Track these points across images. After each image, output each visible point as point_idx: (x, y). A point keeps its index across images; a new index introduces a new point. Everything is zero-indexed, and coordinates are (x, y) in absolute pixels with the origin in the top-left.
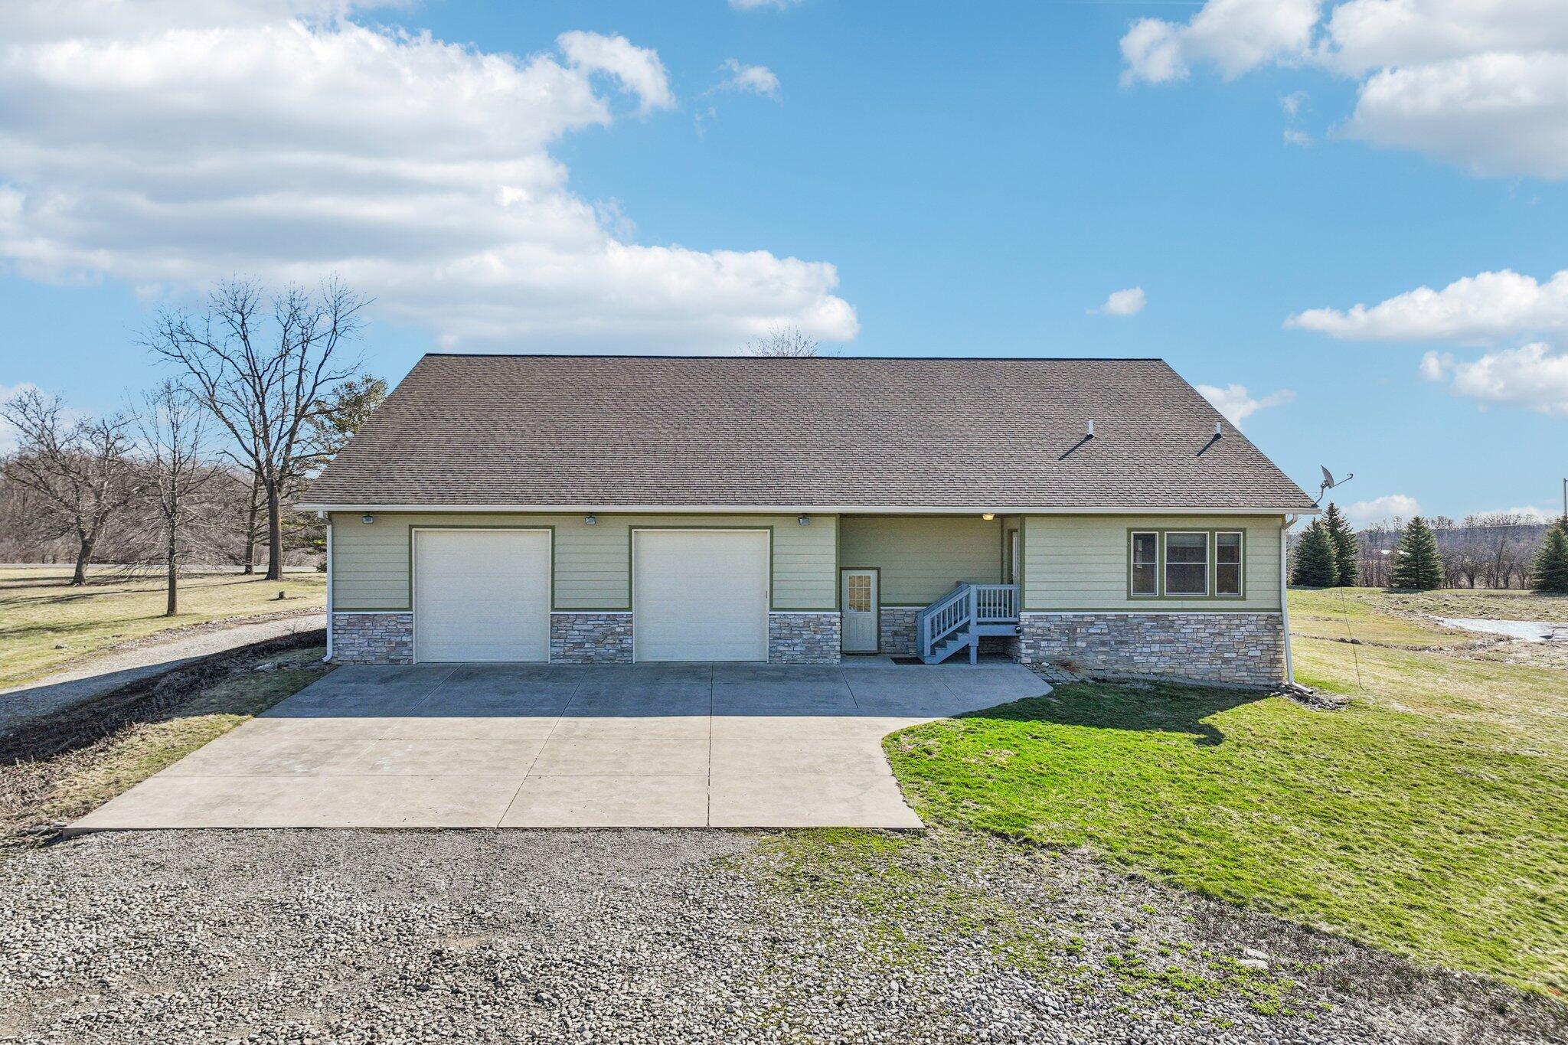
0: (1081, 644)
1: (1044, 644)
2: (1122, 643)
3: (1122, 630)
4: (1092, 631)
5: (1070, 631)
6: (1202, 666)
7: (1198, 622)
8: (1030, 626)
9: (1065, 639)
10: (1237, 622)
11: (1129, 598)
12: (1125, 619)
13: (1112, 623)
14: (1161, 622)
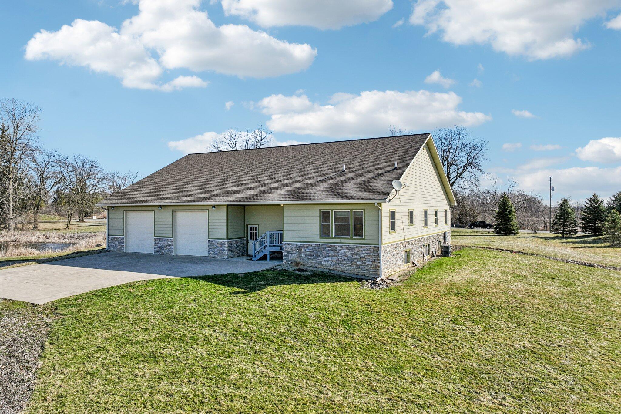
0: (303, 255)
1: (290, 255)
2: (318, 256)
3: (318, 251)
4: (307, 250)
5: (299, 250)
6: (348, 267)
7: (346, 248)
8: (286, 247)
9: (298, 253)
10: (362, 249)
11: (320, 238)
12: (319, 246)
13: (314, 248)
14: (332, 248)
